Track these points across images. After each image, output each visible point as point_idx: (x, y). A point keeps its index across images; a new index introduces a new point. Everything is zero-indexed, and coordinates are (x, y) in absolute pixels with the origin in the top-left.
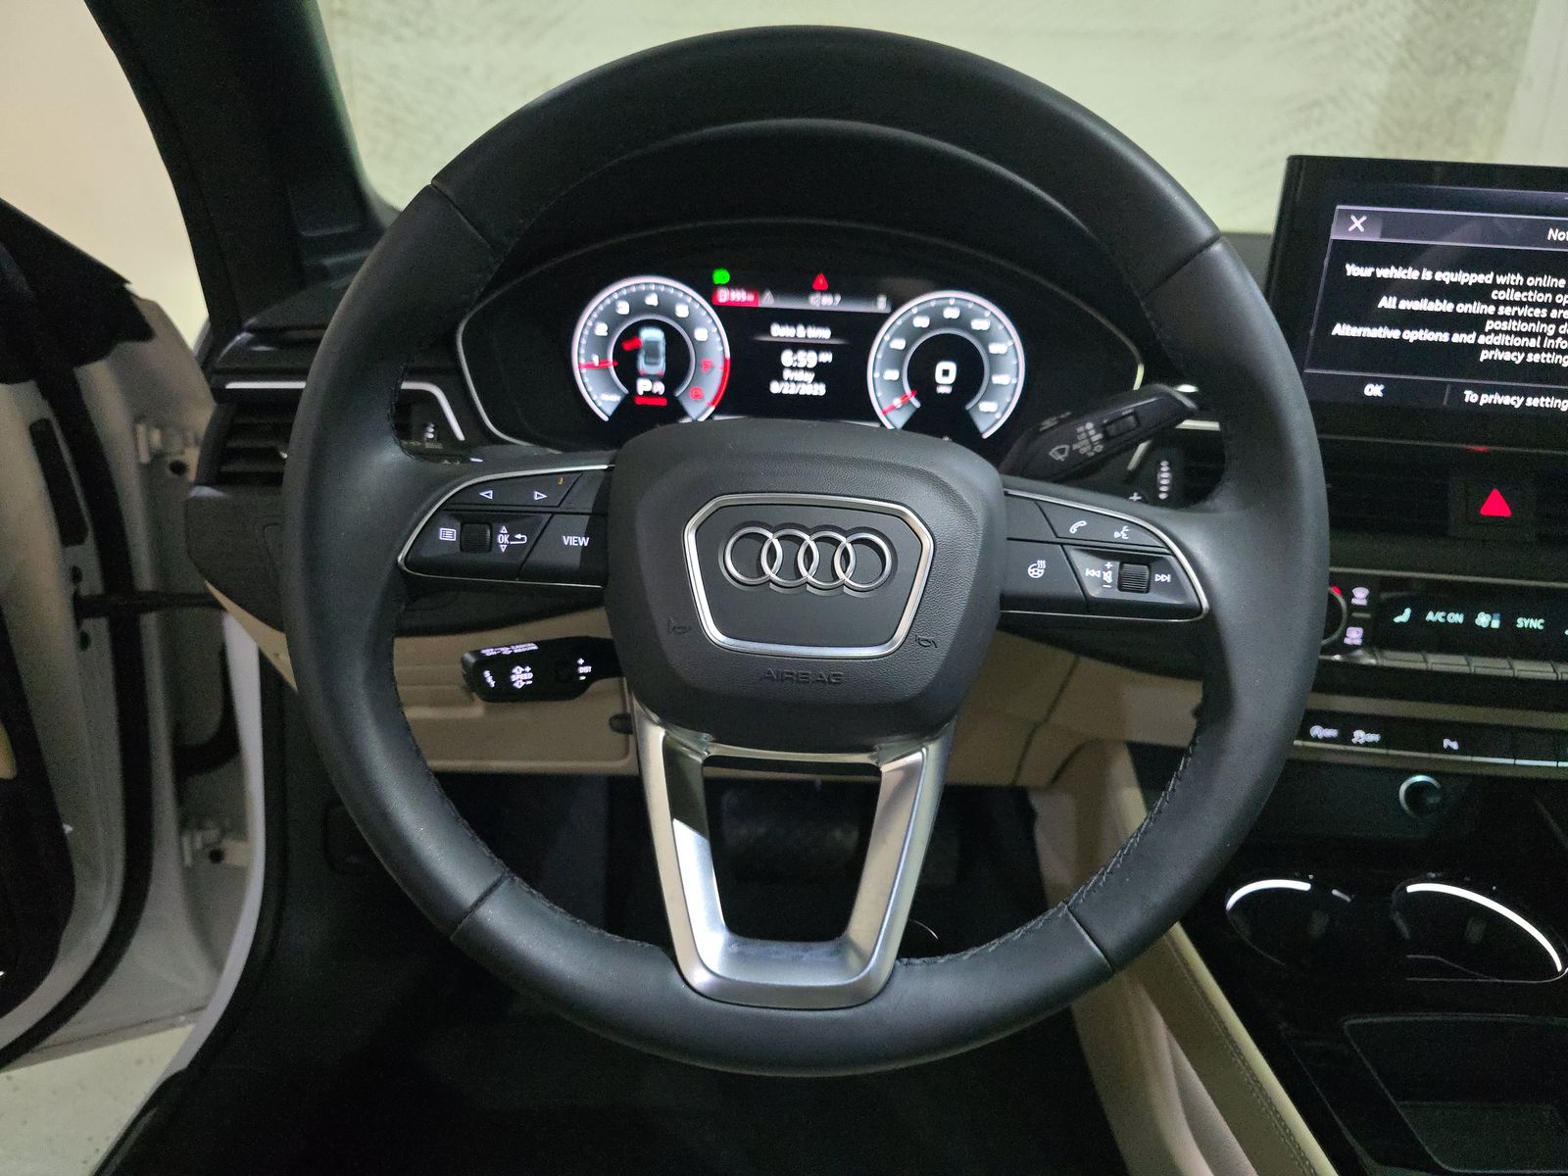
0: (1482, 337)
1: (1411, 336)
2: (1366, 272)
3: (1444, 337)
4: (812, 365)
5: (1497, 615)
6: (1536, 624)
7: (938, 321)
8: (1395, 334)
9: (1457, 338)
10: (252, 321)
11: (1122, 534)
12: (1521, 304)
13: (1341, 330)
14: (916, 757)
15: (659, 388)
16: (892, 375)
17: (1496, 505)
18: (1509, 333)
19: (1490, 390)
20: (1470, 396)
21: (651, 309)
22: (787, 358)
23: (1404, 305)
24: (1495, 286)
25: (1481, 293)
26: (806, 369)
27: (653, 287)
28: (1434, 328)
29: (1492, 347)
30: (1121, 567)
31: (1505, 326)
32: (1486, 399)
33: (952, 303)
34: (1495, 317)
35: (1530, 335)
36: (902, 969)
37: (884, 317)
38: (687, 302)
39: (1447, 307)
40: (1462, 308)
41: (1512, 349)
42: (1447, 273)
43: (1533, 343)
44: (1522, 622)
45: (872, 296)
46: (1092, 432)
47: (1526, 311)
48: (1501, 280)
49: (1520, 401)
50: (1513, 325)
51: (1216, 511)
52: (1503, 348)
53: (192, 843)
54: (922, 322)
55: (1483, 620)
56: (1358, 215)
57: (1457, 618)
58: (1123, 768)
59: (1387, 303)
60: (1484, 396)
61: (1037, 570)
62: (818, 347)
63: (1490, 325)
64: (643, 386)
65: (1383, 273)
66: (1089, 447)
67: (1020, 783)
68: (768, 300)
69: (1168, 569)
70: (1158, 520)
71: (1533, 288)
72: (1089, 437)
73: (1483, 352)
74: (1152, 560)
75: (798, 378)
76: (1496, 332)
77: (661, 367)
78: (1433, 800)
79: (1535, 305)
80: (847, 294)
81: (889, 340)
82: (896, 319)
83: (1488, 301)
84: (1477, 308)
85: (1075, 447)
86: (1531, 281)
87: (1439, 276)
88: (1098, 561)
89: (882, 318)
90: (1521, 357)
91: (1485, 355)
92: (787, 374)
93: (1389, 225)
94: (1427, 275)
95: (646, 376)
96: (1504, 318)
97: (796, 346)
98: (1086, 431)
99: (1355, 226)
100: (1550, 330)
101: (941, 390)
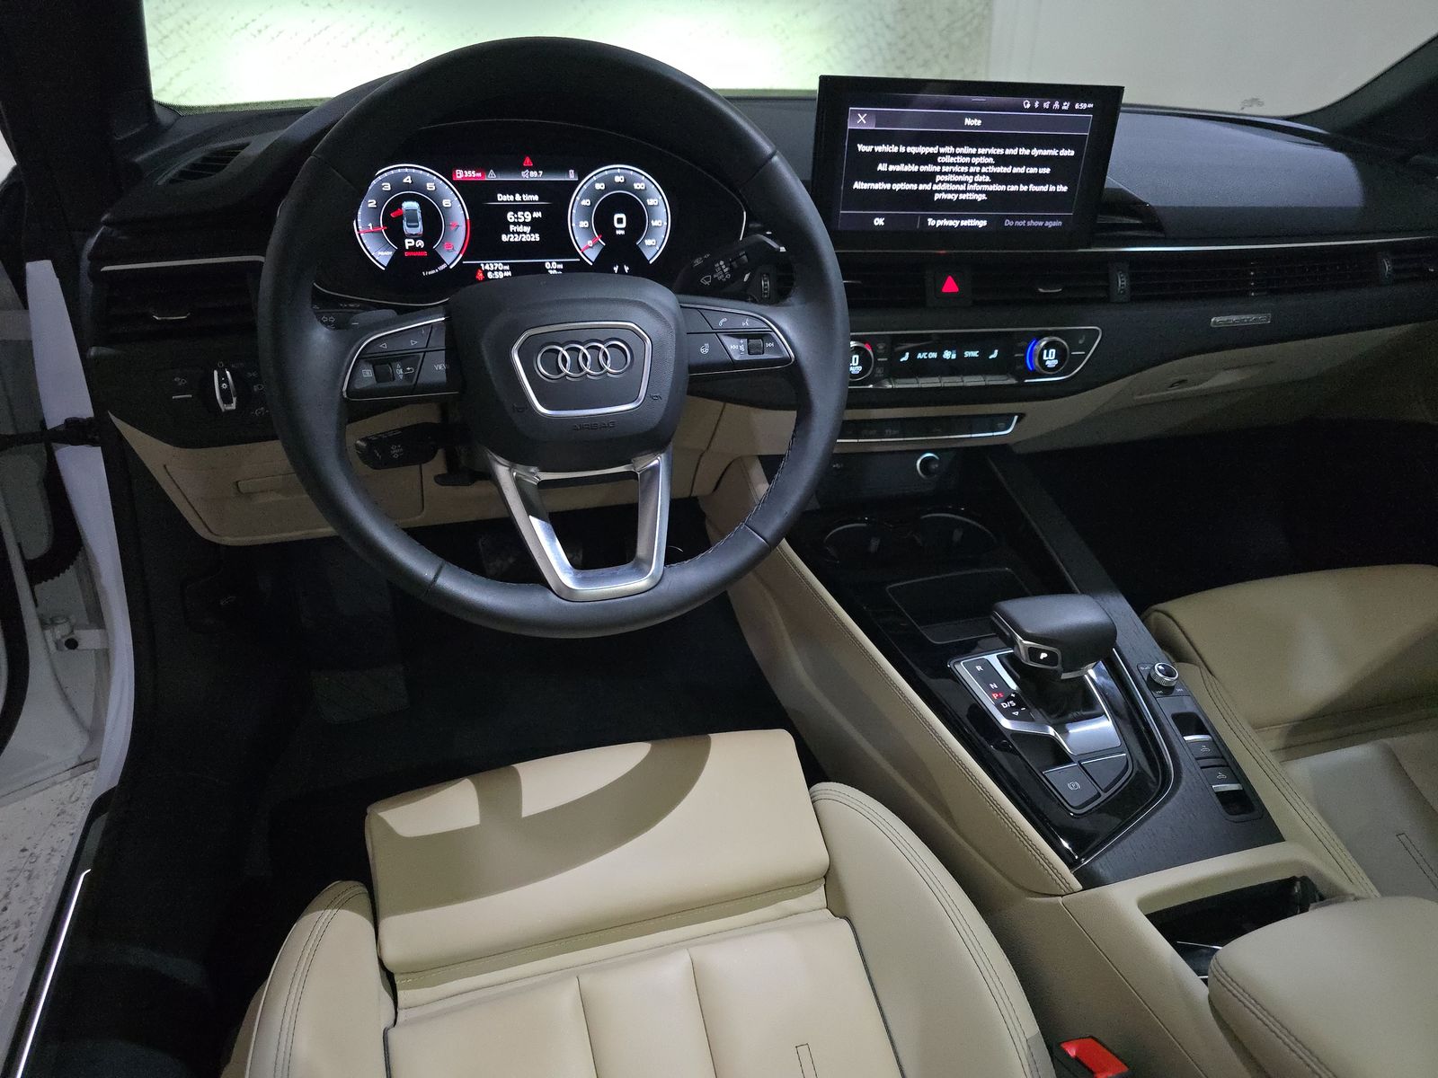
0: (935, 186)
1: (897, 187)
2: (869, 149)
3: (914, 187)
4: (529, 219)
5: (954, 351)
6: (975, 354)
7: (611, 184)
8: (888, 186)
9: (922, 187)
10: (105, 217)
11: (746, 323)
12: (953, 164)
13: (858, 185)
14: (656, 462)
15: (420, 243)
16: (584, 224)
17: (950, 286)
18: (949, 182)
19: (941, 217)
20: (931, 222)
21: (408, 186)
22: (510, 216)
23: (892, 168)
24: (939, 154)
25: (931, 159)
26: (525, 224)
27: (408, 172)
28: (909, 182)
29: (940, 192)
30: (748, 342)
31: (946, 178)
32: (940, 223)
33: (619, 173)
34: (941, 173)
35: (960, 183)
36: (668, 570)
37: (575, 184)
38: (433, 182)
39: (914, 168)
40: (923, 168)
41: (951, 192)
42: (913, 148)
43: (962, 187)
44: (968, 354)
45: (565, 171)
46: (724, 267)
47: (956, 169)
48: (942, 150)
49: (957, 222)
50: (950, 178)
51: (793, 305)
52: (946, 192)
53: (54, 635)
54: (599, 186)
55: (947, 355)
56: (862, 113)
57: (933, 355)
58: (757, 472)
59: (882, 167)
60: (939, 221)
61: (705, 350)
62: (530, 208)
63: (938, 178)
64: (408, 243)
65: (879, 149)
66: (723, 276)
67: (694, 494)
68: (492, 176)
69: (772, 340)
70: (763, 313)
71: (959, 154)
72: (722, 270)
73: (936, 195)
74: (764, 336)
75: (521, 230)
76: (943, 182)
77: (419, 230)
78: (934, 466)
79: (961, 164)
80: (547, 169)
81: (580, 201)
82: (583, 186)
83: (936, 164)
84: (930, 168)
85: (715, 276)
86: (959, 150)
87: (909, 149)
88: (736, 340)
89: (574, 185)
90: (956, 196)
91: (937, 196)
92: (512, 228)
93: (880, 119)
94: (902, 149)
95: (410, 236)
96: (945, 173)
97: (516, 208)
98: (720, 266)
99: (860, 120)
100: (970, 179)
101: (619, 232)
